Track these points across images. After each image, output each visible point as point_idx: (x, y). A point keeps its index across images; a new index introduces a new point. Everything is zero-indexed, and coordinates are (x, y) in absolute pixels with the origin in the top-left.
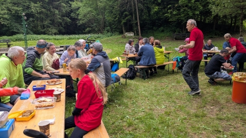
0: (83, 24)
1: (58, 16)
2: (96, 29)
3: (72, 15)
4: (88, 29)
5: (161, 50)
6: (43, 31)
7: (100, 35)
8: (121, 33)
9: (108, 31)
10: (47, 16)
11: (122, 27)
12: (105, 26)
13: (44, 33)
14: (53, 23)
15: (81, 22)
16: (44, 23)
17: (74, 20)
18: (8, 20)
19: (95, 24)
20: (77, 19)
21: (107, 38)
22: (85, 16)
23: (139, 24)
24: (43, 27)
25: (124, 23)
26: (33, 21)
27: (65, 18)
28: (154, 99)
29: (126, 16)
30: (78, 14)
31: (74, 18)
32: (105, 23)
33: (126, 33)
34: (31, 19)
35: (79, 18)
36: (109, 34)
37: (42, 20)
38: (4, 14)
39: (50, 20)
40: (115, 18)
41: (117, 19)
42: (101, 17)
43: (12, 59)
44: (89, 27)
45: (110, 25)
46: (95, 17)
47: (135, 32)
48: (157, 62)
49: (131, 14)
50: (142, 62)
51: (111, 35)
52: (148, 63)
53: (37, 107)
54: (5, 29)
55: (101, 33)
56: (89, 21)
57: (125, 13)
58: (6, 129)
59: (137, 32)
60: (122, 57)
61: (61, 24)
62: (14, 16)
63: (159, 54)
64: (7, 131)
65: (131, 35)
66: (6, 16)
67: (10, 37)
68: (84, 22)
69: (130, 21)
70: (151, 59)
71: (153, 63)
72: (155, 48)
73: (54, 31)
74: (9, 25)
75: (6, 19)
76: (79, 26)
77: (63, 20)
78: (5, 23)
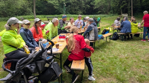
0: (97, 9)
1: (84, 4)
2: (104, 12)
3: (91, 3)
4: (99, 12)
5: (136, 24)
6: (75, 12)
7: (106, 15)
8: (120, 14)
9: (111, 13)
10: (78, 4)
11: (120, 10)
12: (110, 10)
13: (75, 14)
14: (80, 8)
15: (96, 8)
16: (76, 8)
17: (92, 6)
18: (58, 6)
19: (104, 9)
20: (94, 6)
21: (110, 17)
22: (98, 4)
23: (132, 9)
24: (75, 10)
25: (122, 8)
26: (70, 7)
27: (87, 5)
28: (123, 51)
29: (124, 3)
30: (95, 3)
31: (92, 5)
32: (110, 8)
33: (123, 14)
34: (69, 6)
35: (95, 5)
36: (112, 14)
37: (75, 6)
38: (57, 3)
39: (79, 7)
40: (116, 5)
41: (118, 5)
42: (108, 4)
43: (53, 23)
44: (100, 10)
45: (113, 9)
46: (104, 4)
47: (129, 14)
48: (132, 31)
49: (128, 2)
50: (122, 31)
51: (113, 16)
52: (126, 31)
53: (58, 41)
54: (56, 11)
55: (107, 14)
56: (101, 7)
57: (123, 2)
58: (46, 44)
59: (131, 14)
60: (112, 28)
61: (84, 8)
62: (61, 4)
63: (134, 27)
64: (46, 45)
65: (126, 15)
66: (57, 4)
67: (58, 15)
68: (97, 7)
69: (126, 6)
70: (128, 29)
71: (129, 32)
72: (132, 23)
73: (81, 12)
74: (58, 9)
75: (57, 6)
76: (95, 10)
77: (86, 6)
78: (57, 8)
